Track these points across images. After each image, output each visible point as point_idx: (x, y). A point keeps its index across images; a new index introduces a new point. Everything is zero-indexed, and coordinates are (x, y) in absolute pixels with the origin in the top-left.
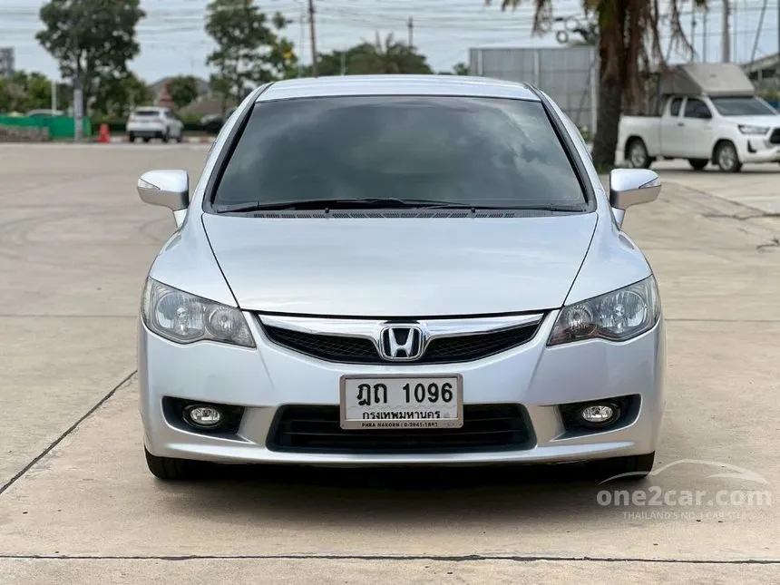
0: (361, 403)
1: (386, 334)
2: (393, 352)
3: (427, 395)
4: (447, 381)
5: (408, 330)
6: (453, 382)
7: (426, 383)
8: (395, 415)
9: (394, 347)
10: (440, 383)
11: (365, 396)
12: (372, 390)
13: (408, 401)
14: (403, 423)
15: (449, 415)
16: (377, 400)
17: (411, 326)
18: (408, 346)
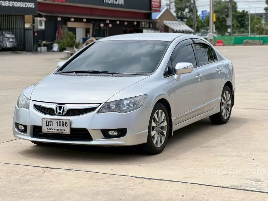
0: (47, 126)
1: (57, 107)
2: (58, 112)
3: (62, 125)
4: (66, 121)
5: (62, 107)
6: (68, 121)
7: (61, 121)
8: (54, 129)
9: (58, 111)
10: (65, 121)
11: (47, 124)
12: (49, 122)
13: (57, 126)
14: (56, 132)
15: (67, 131)
16: (50, 125)
17: (63, 106)
18: (61, 111)
